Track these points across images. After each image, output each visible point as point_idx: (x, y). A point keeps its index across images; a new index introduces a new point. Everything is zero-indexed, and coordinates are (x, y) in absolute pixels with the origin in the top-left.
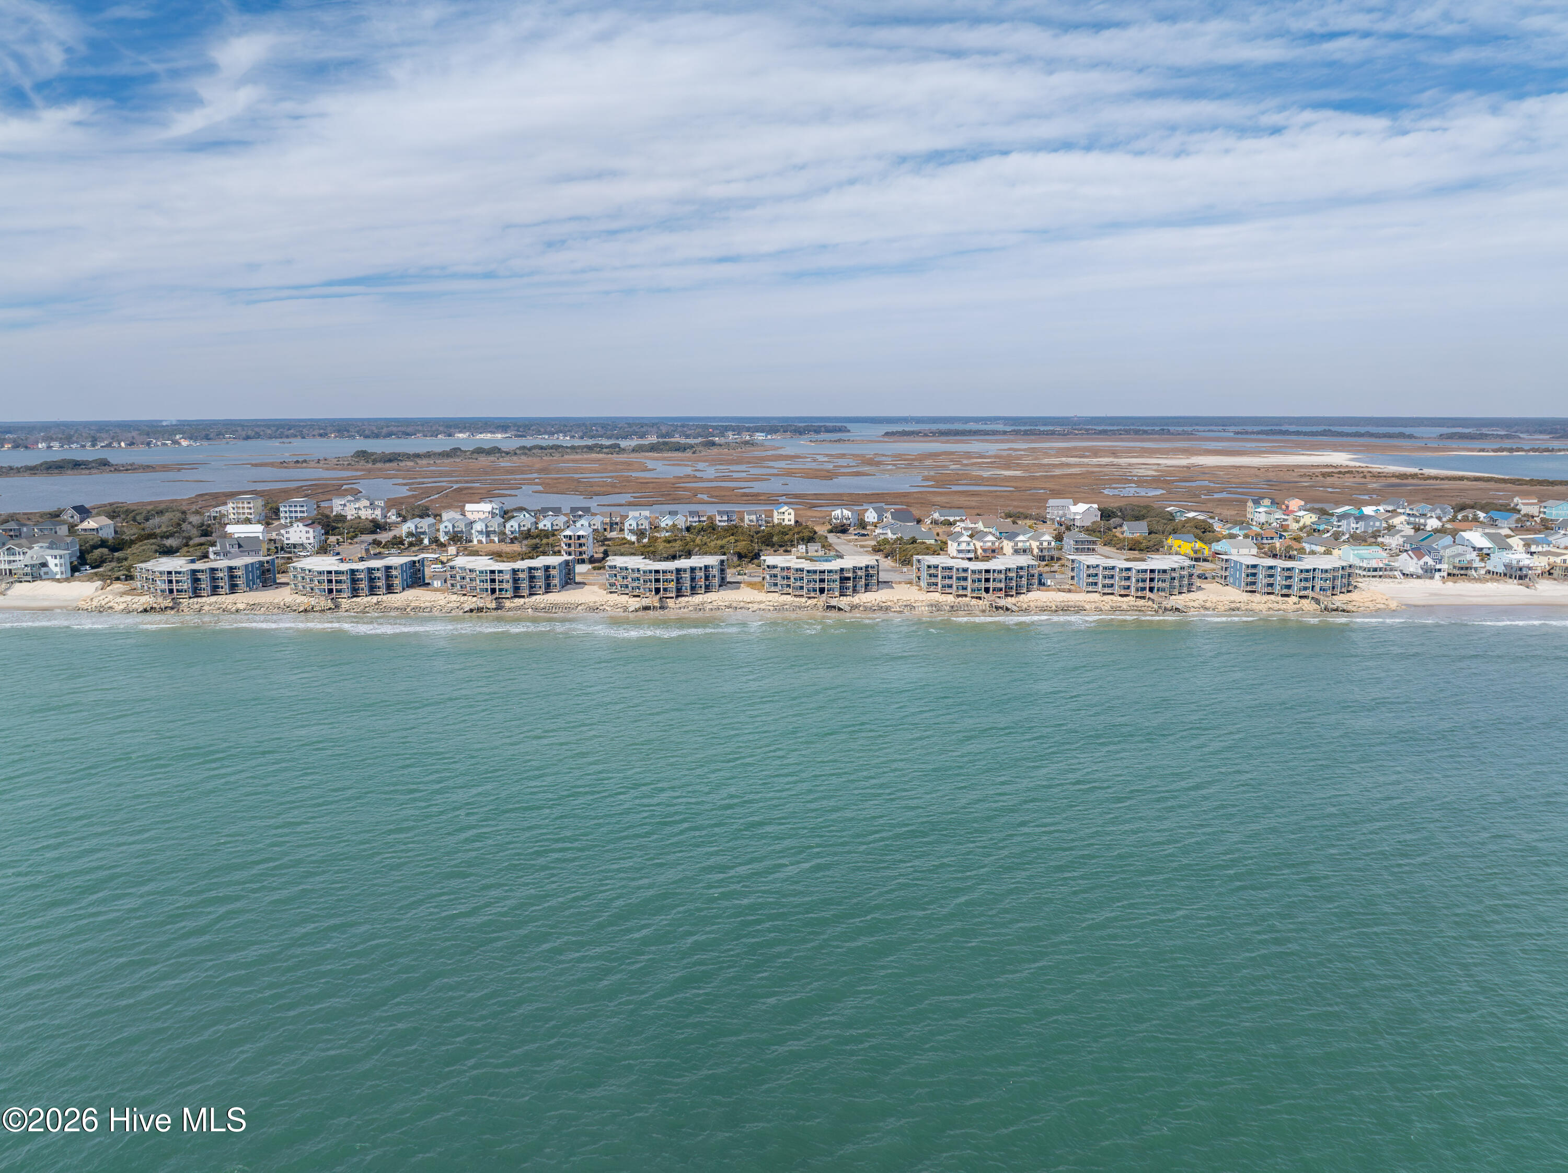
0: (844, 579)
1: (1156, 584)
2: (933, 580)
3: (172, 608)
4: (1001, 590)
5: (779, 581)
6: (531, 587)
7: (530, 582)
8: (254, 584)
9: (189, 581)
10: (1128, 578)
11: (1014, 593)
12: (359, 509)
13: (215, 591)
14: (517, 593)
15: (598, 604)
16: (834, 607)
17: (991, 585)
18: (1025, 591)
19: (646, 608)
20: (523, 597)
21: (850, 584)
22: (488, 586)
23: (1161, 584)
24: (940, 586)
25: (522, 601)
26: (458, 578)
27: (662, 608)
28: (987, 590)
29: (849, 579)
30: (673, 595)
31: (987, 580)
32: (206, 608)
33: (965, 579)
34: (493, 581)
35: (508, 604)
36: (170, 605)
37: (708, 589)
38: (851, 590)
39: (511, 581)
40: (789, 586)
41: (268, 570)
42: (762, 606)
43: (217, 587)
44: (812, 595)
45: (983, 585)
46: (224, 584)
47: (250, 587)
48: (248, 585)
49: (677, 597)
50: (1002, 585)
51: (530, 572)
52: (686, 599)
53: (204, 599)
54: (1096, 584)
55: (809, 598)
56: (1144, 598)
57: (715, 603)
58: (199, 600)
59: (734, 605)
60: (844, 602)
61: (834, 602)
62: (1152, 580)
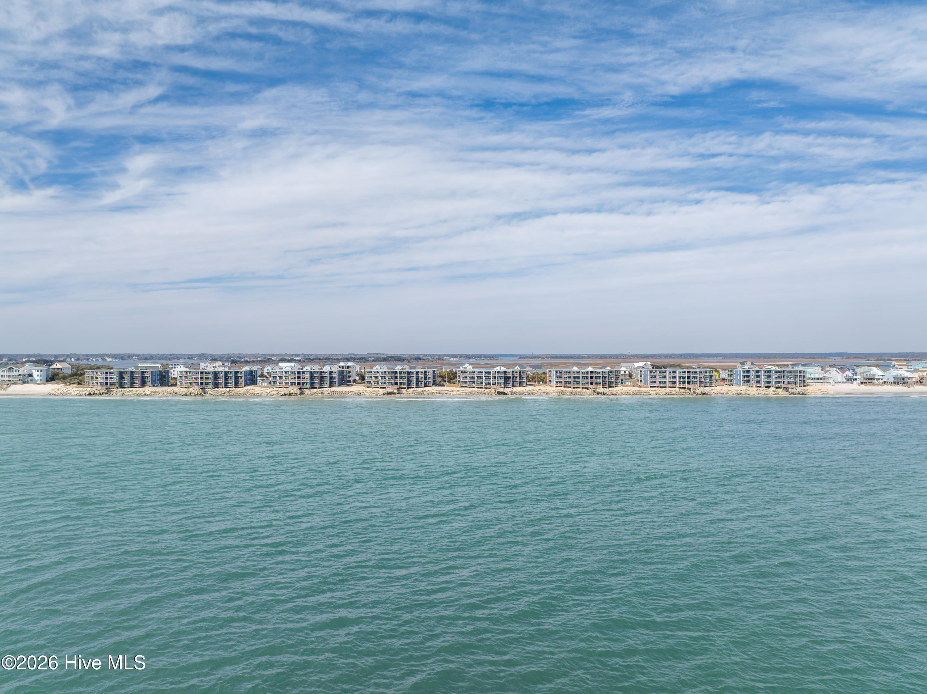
0: (507, 378)
1: (691, 380)
2: (559, 380)
3: (106, 393)
4: (600, 384)
5: (468, 380)
6: (321, 384)
7: (320, 380)
8: (155, 383)
9: (118, 378)
10: (675, 377)
11: (607, 386)
12: (216, 367)
13: (132, 385)
14: (313, 386)
15: (361, 392)
16: (502, 393)
17: (594, 380)
18: (614, 385)
19: (390, 393)
20: (316, 388)
21: (511, 380)
22: (296, 381)
23: (694, 380)
24: (563, 383)
25: (315, 390)
26: (278, 378)
27: (399, 393)
28: (591, 383)
29: (510, 377)
30: (406, 386)
31: (591, 378)
32: (127, 394)
33: (578, 378)
34: (299, 378)
35: (307, 392)
36: (106, 392)
37: (426, 385)
38: (511, 384)
39: (309, 378)
40: (474, 383)
41: (165, 377)
42: (458, 393)
43: (134, 383)
44: (488, 386)
45: (589, 380)
46: (138, 381)
47: (154, 383)
48: (152, 383)
49: (408, 388)
50: (601, 381)
51: (321, 374)
52: (413, 389)
53: (125, 389)
54: (655, 382)
55: (486, 388)
56: (684, 388)
57: (430, 391)
58: (123, 389)
59: (442, 392)
60: (507, 390)
61: (501, 390)
62: (688, 377)
